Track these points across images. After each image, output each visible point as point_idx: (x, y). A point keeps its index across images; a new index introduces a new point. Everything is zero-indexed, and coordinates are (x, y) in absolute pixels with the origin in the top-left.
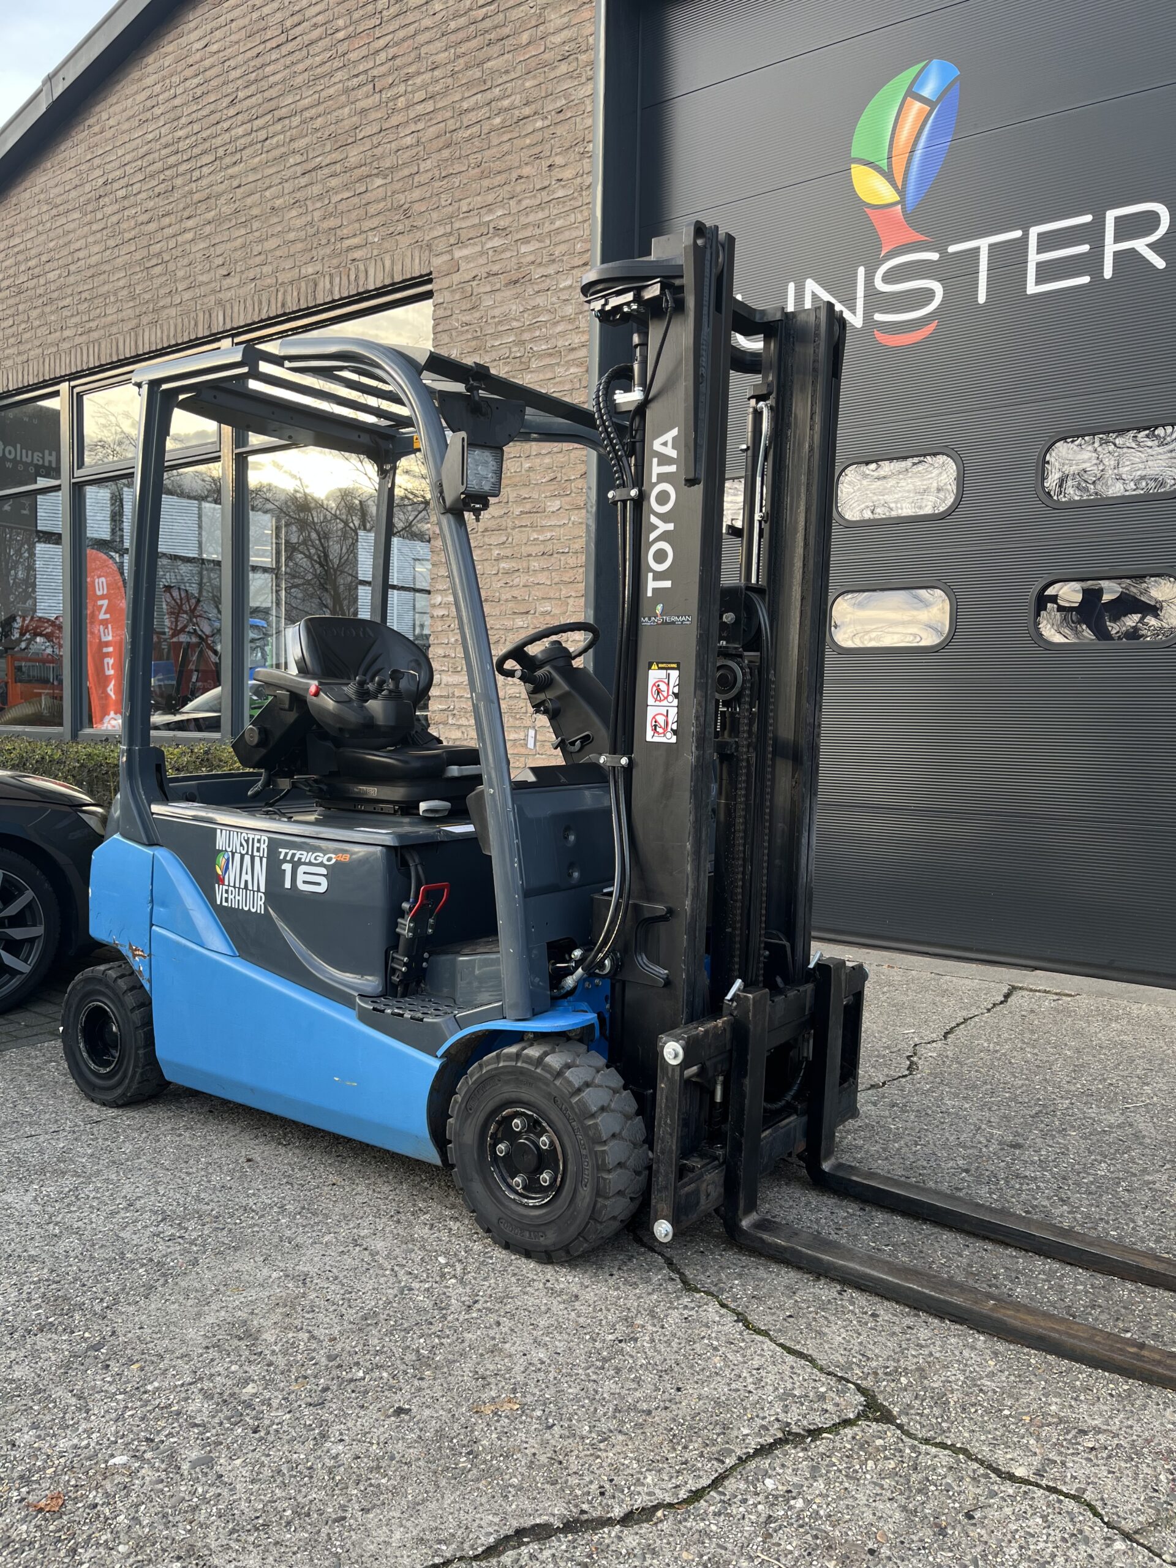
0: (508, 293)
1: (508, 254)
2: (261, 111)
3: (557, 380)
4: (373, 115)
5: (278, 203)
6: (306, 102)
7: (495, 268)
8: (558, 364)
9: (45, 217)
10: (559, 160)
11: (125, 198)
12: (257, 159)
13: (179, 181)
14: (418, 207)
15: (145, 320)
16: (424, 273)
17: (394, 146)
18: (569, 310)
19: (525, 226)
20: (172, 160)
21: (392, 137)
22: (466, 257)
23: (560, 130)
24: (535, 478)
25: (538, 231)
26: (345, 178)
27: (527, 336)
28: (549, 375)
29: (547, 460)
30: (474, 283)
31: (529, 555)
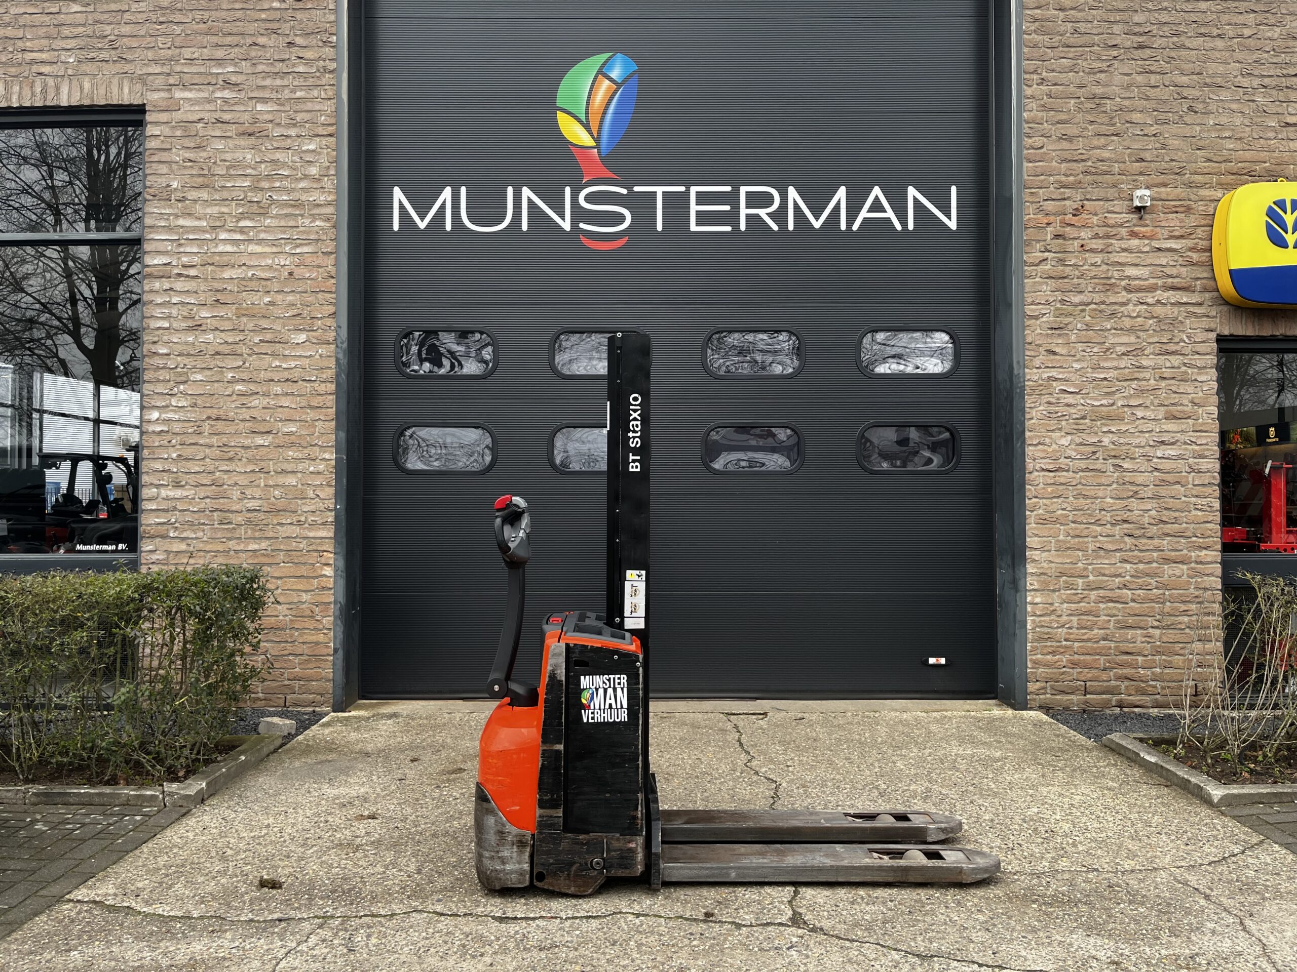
0: (243, 142)
1: (241, 108)
3: (301, 229)
7: (227, 117)
8: (302, 215)
10: (299, 40)
14: (128, 42)
16: (136, 103)
18: (313, 171)
19: (264, 87)
22: (190, 99)
23: (299, 15)
24: (278, 312)
25: (274, 95)
27: (265, 184)
28: (292, 223)
29: (290, 298)
30: (201, 125)
31: (272, 380)
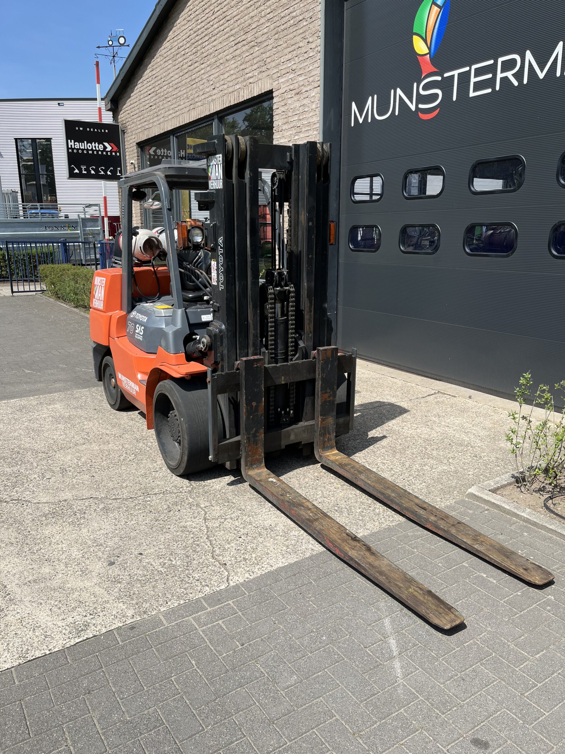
0: (296, 98)
1: (295, 81)
2: (221, 17)
4: (256, 19)
5: (228, 57)
6: (235, 13)
7: (292, 87)
8: (310, 130)
9: (162, 62)
10: (311, 40)
11: (184, 55)
12: (221, 38)
13: (199, 48)
14: (269, 60)
15: (192, 107)
16: (271, 89)
17: (261, 33)
18: (314, 106)
20: (197, 38)
21: (261, 29)
22: (283, 82)
23: (311, 26)
25: (304, 71)
26: (247, 47)
27: (301, 117)
30: (286, 94)
